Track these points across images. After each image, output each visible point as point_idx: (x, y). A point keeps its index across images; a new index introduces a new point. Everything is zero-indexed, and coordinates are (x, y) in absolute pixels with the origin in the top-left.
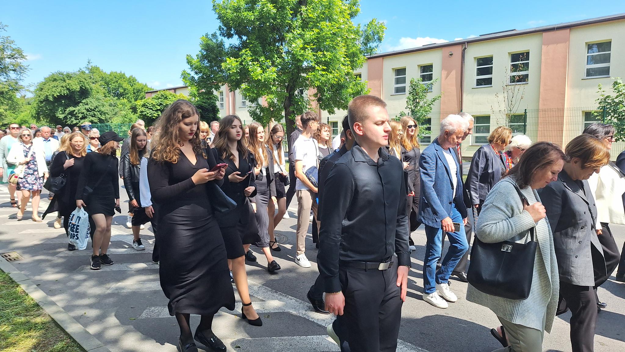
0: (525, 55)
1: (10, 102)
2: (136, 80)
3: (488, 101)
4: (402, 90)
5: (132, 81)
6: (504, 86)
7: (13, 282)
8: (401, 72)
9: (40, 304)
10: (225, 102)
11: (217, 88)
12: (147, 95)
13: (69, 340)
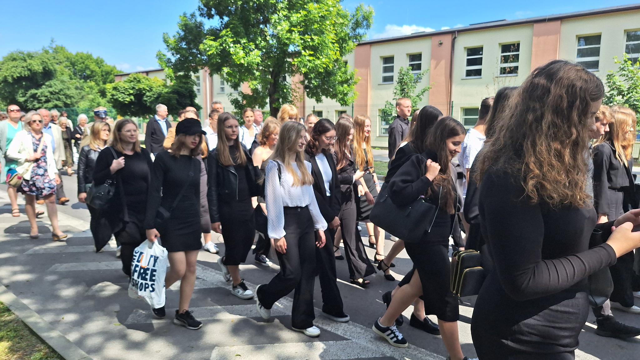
0: (516, 46)
3: (477, 93)
4: (390, 79)
5: (99, 63)
6: (494, 77)
8: (389, 60)
10: (202, 88)
11: (196, 71)
12: (116, 78)
13: (47, 350)
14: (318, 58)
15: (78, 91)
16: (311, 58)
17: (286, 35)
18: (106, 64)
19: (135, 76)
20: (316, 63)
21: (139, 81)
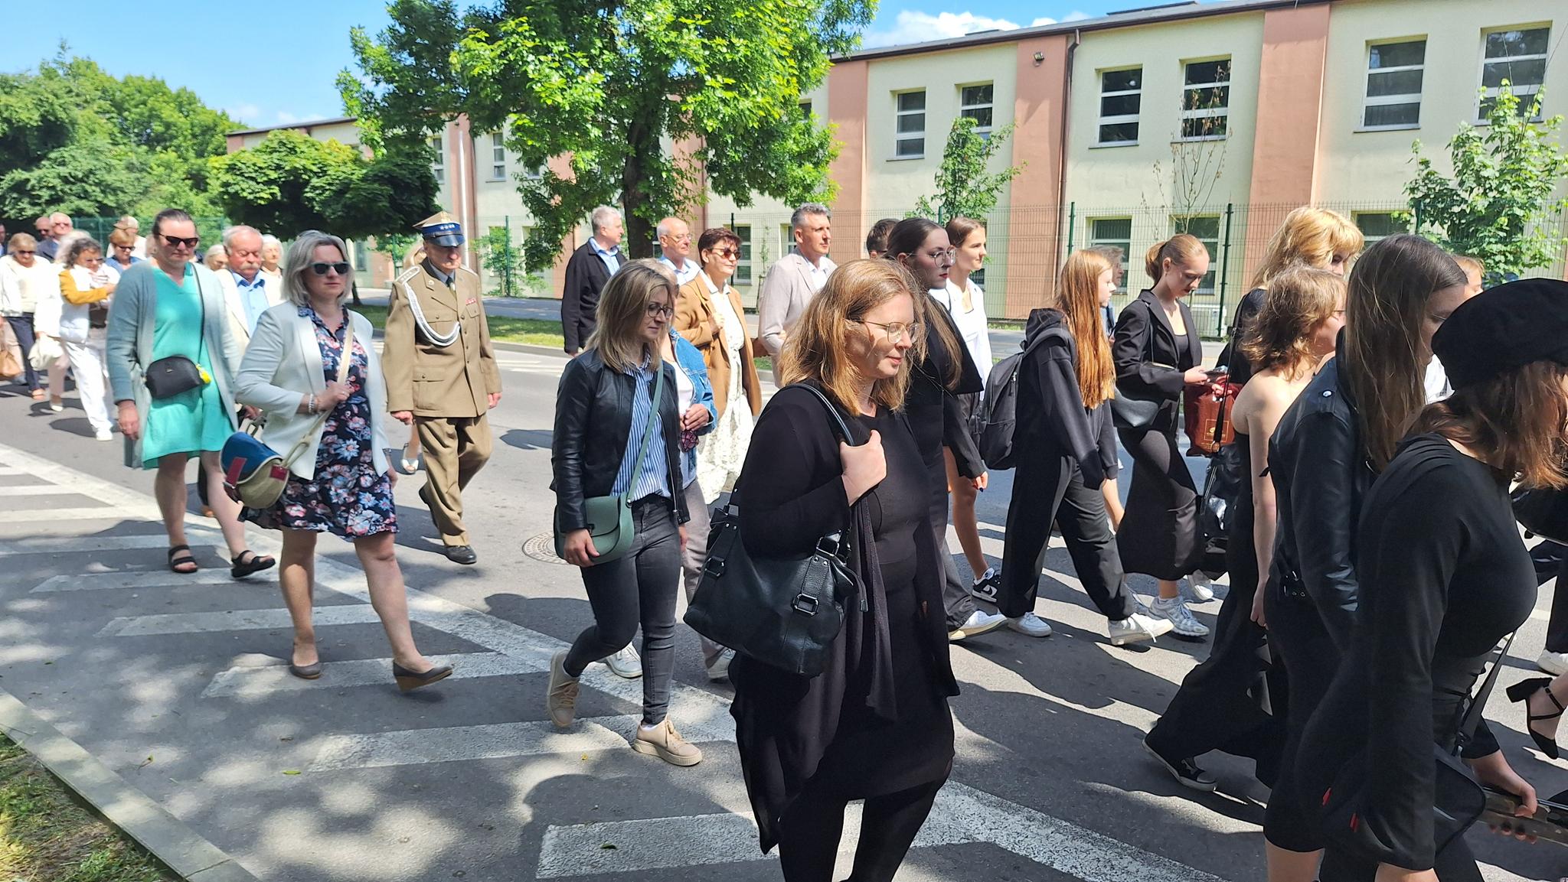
0: (1221, 66)
2: (196, 100)
3: (1126, 182)
4: (917, 147)
5: (185, 103)
6: (1167, 145)
8: (911, 100)
10: (447, 166)
11: (437, 125)
12: (230, 143)
13: (120, 845)
14: (746, 95)
15: (133, 176)
16: (729, 95)
17: (667, 36)
18: (204, 107)
19: (283, 137)
20: (740, 107)
21: (293, 151)
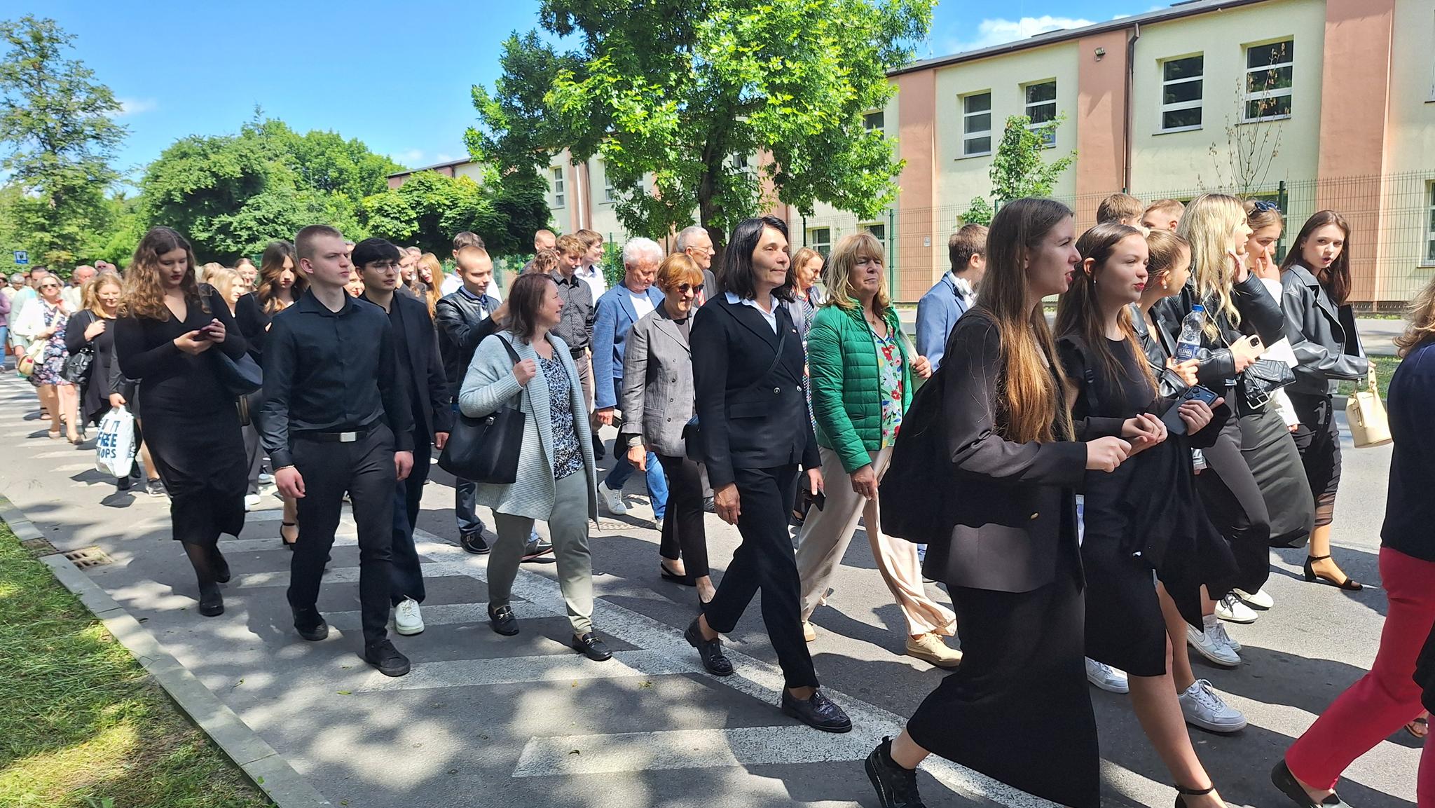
0: (1283, 48)
1: (91, 209)
2: (365, 149)
3: (1191, 165)
4: (984, 145)
5: (356, 152)
6: (1231, 126)
7: (87, 613)
8: (978, 102)
9: (141, 662)
10: (566, 192)
12: (388, 182)
13: (201, 742)
14: (805, 110)
15: (313, 215)
16: (788, 111)
17: (729, 65)
18: (370, 155)
19: (422, 177)
20: (799, 122)
21: (429, 188)
